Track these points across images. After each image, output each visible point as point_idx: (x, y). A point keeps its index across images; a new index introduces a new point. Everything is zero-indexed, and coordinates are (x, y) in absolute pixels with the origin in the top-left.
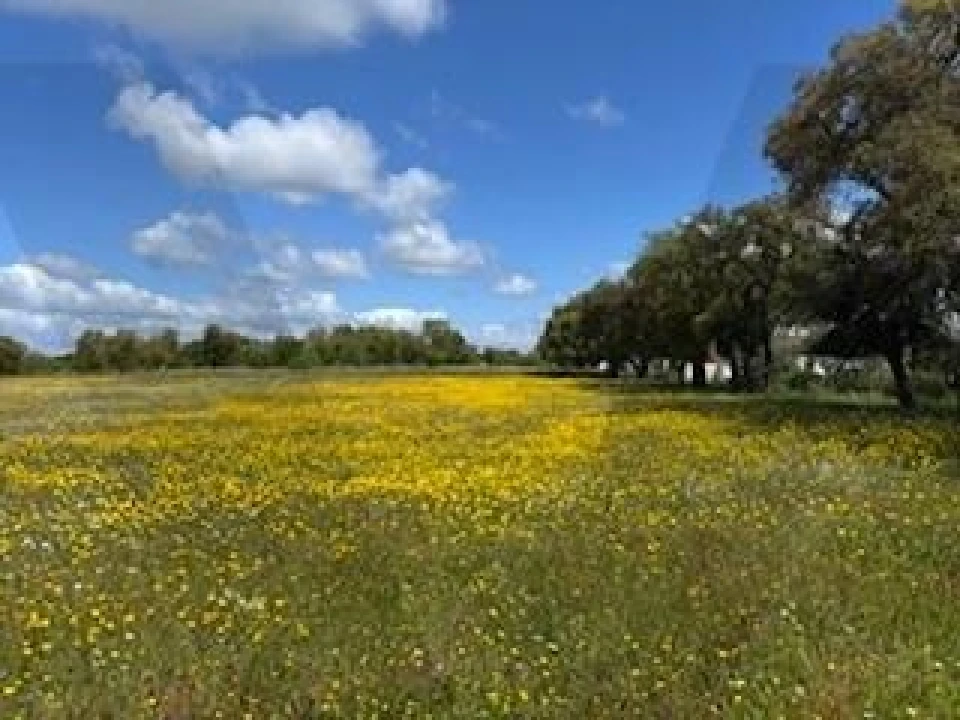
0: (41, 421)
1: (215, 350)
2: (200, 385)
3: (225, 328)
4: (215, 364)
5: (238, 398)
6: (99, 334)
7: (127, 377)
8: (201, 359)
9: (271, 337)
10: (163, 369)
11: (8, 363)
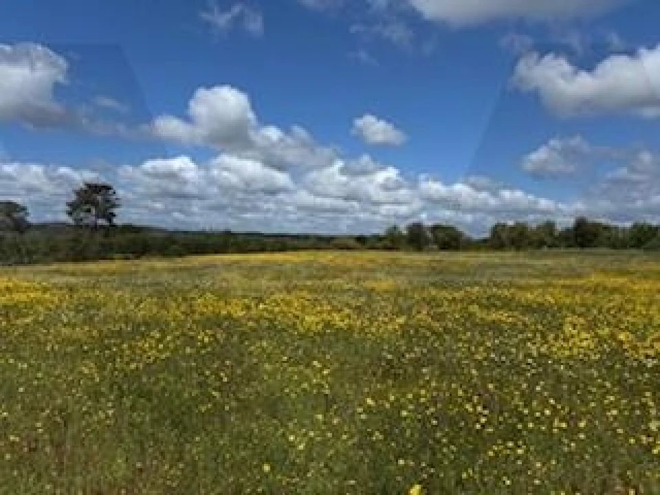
0: (477, 279)
1: (582, 236)
2: (573, 260)
3: (591, 219)
4: (582, 246)
5: (604, 271)
6: (504, 226)
7: (521, 254)
8: (572, 242)
9: (628, 225)
10: (545, 249)
11: (453, 243)
